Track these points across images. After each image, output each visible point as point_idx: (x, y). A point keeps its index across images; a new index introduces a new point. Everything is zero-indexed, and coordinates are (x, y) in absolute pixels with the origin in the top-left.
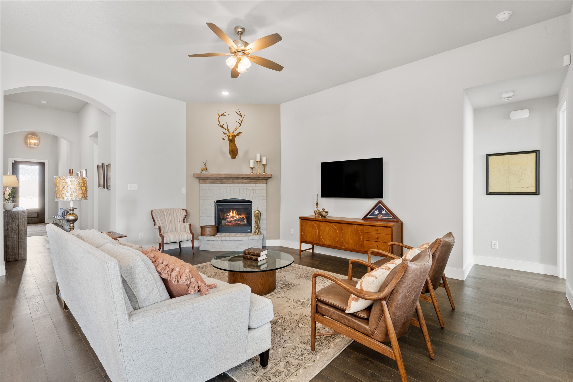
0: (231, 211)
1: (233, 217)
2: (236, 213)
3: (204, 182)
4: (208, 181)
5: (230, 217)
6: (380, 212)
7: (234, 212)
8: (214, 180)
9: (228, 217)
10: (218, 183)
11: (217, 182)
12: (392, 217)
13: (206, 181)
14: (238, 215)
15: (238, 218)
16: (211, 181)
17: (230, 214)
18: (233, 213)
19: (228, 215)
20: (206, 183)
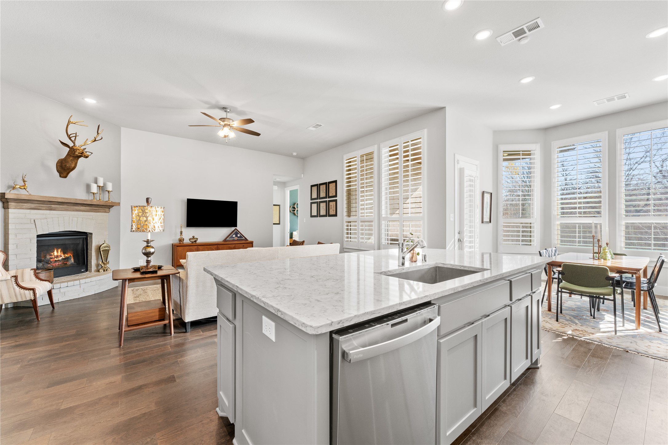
0: (55, 250)
1: (57, 257)
2: (61, 251)
3: (18, 207)
4: (26, 205)
5: (53, 257)
6: (236, 236)
7: (59, 250)
8: (37, 205)
9: (52, 257)
10: (44, 210)
11: (42, 208)
12: (244, 238)
13: (23, 206)
14: (64, 253)
15: (64, 257)
16: (33, 206)
17: (54, 254)
18: (57, 252)
19: (51, 255)
20: (23, 209)
